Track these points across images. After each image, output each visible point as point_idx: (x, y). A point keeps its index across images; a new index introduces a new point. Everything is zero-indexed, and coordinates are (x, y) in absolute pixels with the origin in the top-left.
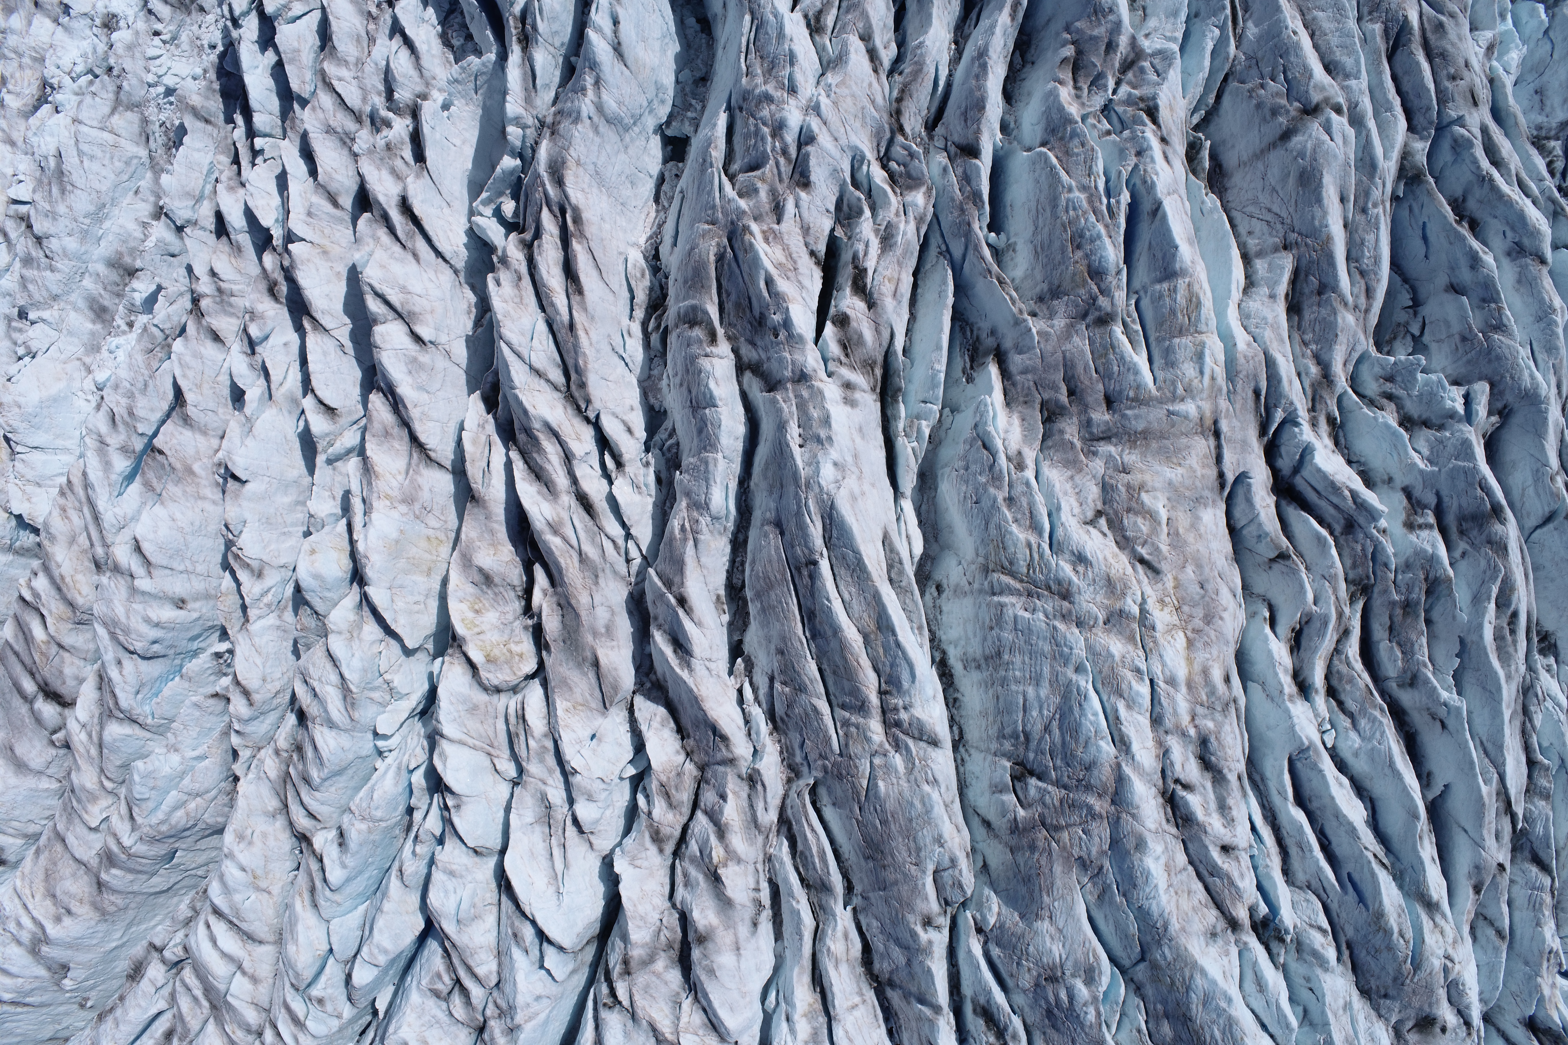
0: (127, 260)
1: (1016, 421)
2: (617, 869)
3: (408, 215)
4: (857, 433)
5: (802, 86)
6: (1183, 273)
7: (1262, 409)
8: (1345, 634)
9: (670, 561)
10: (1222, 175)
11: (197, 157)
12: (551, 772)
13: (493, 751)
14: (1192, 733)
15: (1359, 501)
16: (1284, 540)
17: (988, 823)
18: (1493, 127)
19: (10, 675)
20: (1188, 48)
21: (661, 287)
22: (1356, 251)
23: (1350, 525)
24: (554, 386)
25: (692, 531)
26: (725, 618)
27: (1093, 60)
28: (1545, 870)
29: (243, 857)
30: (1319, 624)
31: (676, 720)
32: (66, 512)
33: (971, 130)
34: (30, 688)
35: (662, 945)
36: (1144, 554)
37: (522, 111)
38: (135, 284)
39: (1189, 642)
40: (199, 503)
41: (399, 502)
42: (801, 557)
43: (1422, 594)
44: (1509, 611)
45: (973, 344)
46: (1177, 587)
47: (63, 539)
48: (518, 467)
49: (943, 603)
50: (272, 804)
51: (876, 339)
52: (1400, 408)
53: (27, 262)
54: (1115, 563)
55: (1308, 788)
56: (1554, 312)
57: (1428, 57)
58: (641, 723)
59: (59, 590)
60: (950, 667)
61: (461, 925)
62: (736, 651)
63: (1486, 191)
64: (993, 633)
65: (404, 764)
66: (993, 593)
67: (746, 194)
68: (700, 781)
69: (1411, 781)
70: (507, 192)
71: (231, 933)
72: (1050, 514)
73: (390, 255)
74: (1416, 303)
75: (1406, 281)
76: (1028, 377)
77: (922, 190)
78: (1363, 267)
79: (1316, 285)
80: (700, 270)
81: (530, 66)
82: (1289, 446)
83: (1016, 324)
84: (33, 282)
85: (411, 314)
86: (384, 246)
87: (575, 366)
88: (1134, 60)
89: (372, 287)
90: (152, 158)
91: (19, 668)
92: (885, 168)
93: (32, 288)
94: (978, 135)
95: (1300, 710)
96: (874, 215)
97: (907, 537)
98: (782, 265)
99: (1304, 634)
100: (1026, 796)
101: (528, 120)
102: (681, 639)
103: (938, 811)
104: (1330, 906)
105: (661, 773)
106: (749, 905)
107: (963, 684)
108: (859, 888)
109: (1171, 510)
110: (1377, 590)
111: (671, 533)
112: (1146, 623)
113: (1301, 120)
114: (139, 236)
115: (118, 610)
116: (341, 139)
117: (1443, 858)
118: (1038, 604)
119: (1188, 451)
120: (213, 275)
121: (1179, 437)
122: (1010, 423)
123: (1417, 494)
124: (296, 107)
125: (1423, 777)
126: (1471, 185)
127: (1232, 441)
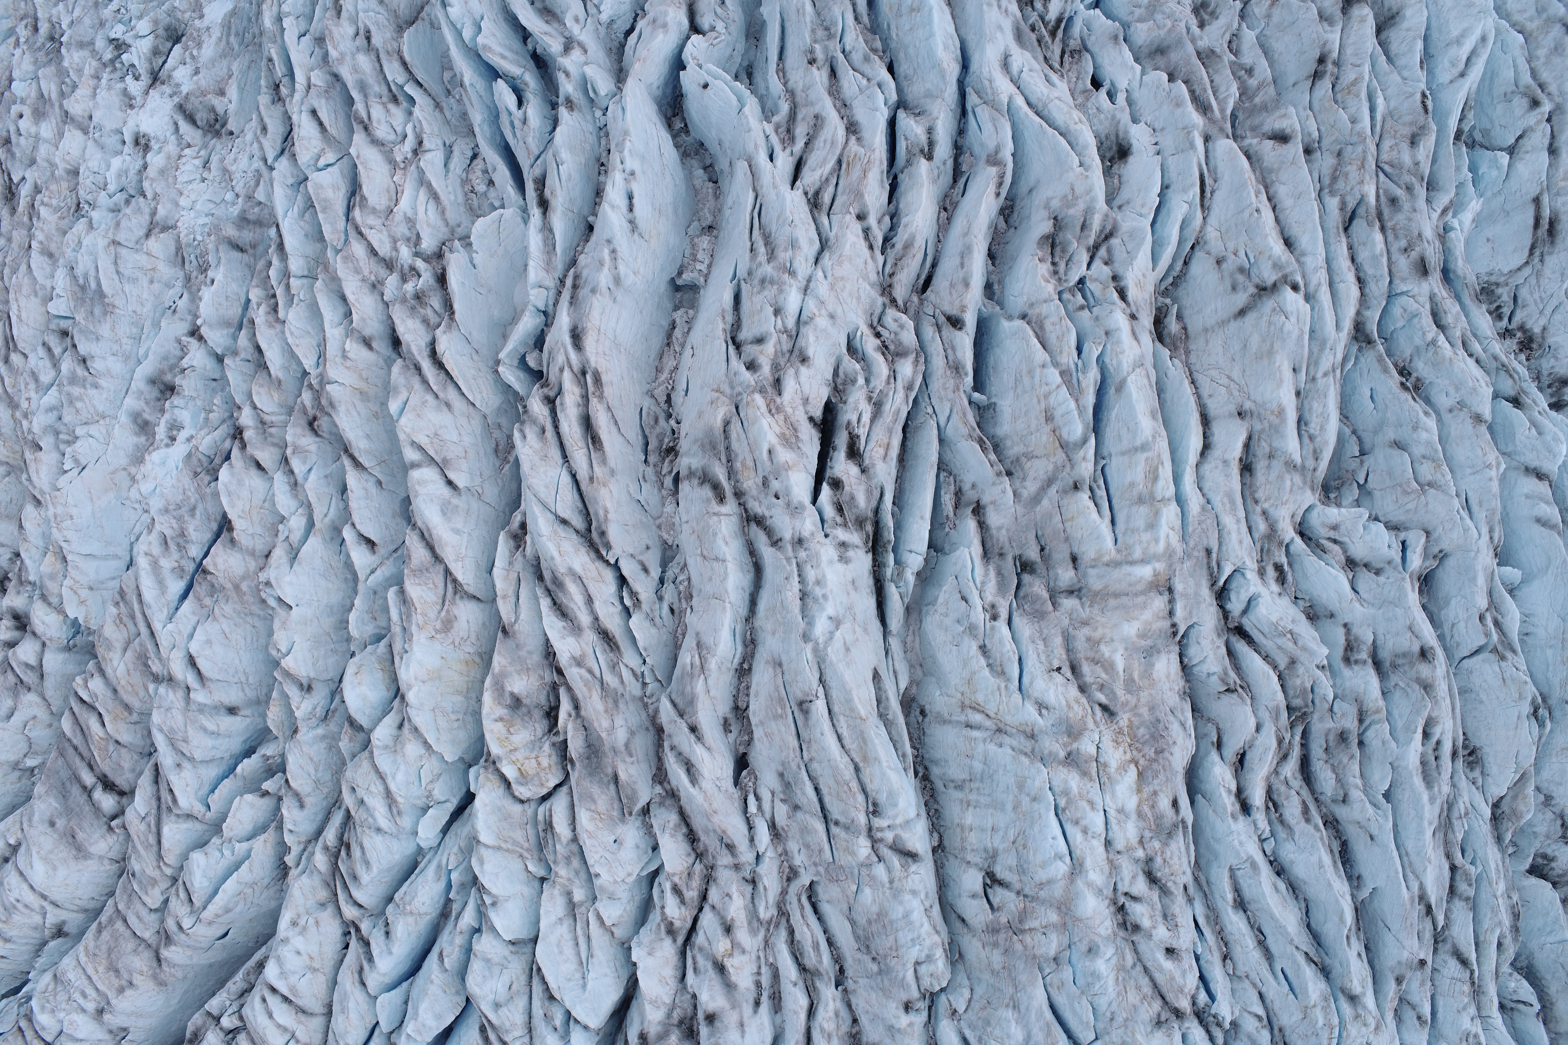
0: (168, 377)
1: (992, 574)
2: (634, 958)
3: (439, 365)
4: (850, 587)
5: (803, 267)
6: (1144, 447)
7: (1214, 564)
8: (1285, 757)
9: (683, 693)
10: (1187, 337)
11: (234, 287)
12: (577, 873)
13: (526, 854)
14: (1140, 853)
15: (1300, 643)
16: (1232, 675)
17: (963, 920)
18: (1442, 292)
19: (69, 766)
20: (1160, 218)
21: (673, 432)
22: (1307, 415)
23: (1293, 662)
24: (577, 532)
25: (702, 667)
26: (732, 737)
27: (1070, 236)
28: (1464, 962)
29: (298, 942)
30: (1261, 750)
31: (688, 825)
32: (121, 620)
33: (957, 303)
34: (88, 779)
35: (675, 1021)
36: (1102, 698)
37: (544, 274)
38: (176, 400)
39: (1140, 774)
40: (249, 619)
41: (437, 631)
42: (800, 696)
43: (1356, 723)
44: (1434, 740)
45: (956, 494)
46: (1130, 726)
47: (119, 646)
48: (545, 603)
49: (926, 726)
50: (323, 894)
51: (868, 499)
52: (1345, 551)
53: (73, 380)
54: (1076, 707)
55: (1247, 893)
56: (1489, 466)
57: (1383, 229)
58: (656, 829)
59: (115, 691)
60: (932, 783)
61: (497, 1006)
62: (742, 763)
63: (1430, 354)
64: (968, 761)
65: (444, 862)
66: (969, 726)
67: (751, 366)
68: (708, 879)
69: (1341, 887)
70: (531, 342)
71: (285, 1006)
72: (1020, 659)
73: (424, 403)
74: (1363, 453)
75: (1354, 432)
76: (1004, 532)
77: (911, 358)
78: (1312, 431)
79: (1267, 450)
80: (709, 433)
81: (551, 231)
82: (1238, 593)
83: (994, 484)
84: (80, 399)
85: (445, 461)
86: (418, 394)
87: (596, 514)
88: (1107, 236)
89: (408, 436)
90: (188, 279)
91: (77, 760)
92: (878, 335)
93: (79, 405)
94: (963, 309)
95: (1241, 825)
96: (867, 381)
97: (895, 672)
98: (783, 434)
99: (1248, 757)
100: (996, 901)
101: (551, 282)
102: (694, 760)
103: (918, 915)
104: (1266, 995)
105: (674, 874)
106: (753, 987)
107: (942, 799)
108: (849, 972)
109: (1128, 658)
110: (1316, 716)
111: (684, 668)
112: (1101, 760)
113: (1260, 296)
114: (178, 353)
115: (177, 719)
116: (374, 286)
117: (1370, 950)
118: (1007, 740)
119: (1144, 606)
120: (255, 408)
121: (1136, 595)
122: (986, 574)
123: (1356, 630)
124: (330, 253)
125: (1354, 879)
126: (1417, 349)
127: (1185, 595)
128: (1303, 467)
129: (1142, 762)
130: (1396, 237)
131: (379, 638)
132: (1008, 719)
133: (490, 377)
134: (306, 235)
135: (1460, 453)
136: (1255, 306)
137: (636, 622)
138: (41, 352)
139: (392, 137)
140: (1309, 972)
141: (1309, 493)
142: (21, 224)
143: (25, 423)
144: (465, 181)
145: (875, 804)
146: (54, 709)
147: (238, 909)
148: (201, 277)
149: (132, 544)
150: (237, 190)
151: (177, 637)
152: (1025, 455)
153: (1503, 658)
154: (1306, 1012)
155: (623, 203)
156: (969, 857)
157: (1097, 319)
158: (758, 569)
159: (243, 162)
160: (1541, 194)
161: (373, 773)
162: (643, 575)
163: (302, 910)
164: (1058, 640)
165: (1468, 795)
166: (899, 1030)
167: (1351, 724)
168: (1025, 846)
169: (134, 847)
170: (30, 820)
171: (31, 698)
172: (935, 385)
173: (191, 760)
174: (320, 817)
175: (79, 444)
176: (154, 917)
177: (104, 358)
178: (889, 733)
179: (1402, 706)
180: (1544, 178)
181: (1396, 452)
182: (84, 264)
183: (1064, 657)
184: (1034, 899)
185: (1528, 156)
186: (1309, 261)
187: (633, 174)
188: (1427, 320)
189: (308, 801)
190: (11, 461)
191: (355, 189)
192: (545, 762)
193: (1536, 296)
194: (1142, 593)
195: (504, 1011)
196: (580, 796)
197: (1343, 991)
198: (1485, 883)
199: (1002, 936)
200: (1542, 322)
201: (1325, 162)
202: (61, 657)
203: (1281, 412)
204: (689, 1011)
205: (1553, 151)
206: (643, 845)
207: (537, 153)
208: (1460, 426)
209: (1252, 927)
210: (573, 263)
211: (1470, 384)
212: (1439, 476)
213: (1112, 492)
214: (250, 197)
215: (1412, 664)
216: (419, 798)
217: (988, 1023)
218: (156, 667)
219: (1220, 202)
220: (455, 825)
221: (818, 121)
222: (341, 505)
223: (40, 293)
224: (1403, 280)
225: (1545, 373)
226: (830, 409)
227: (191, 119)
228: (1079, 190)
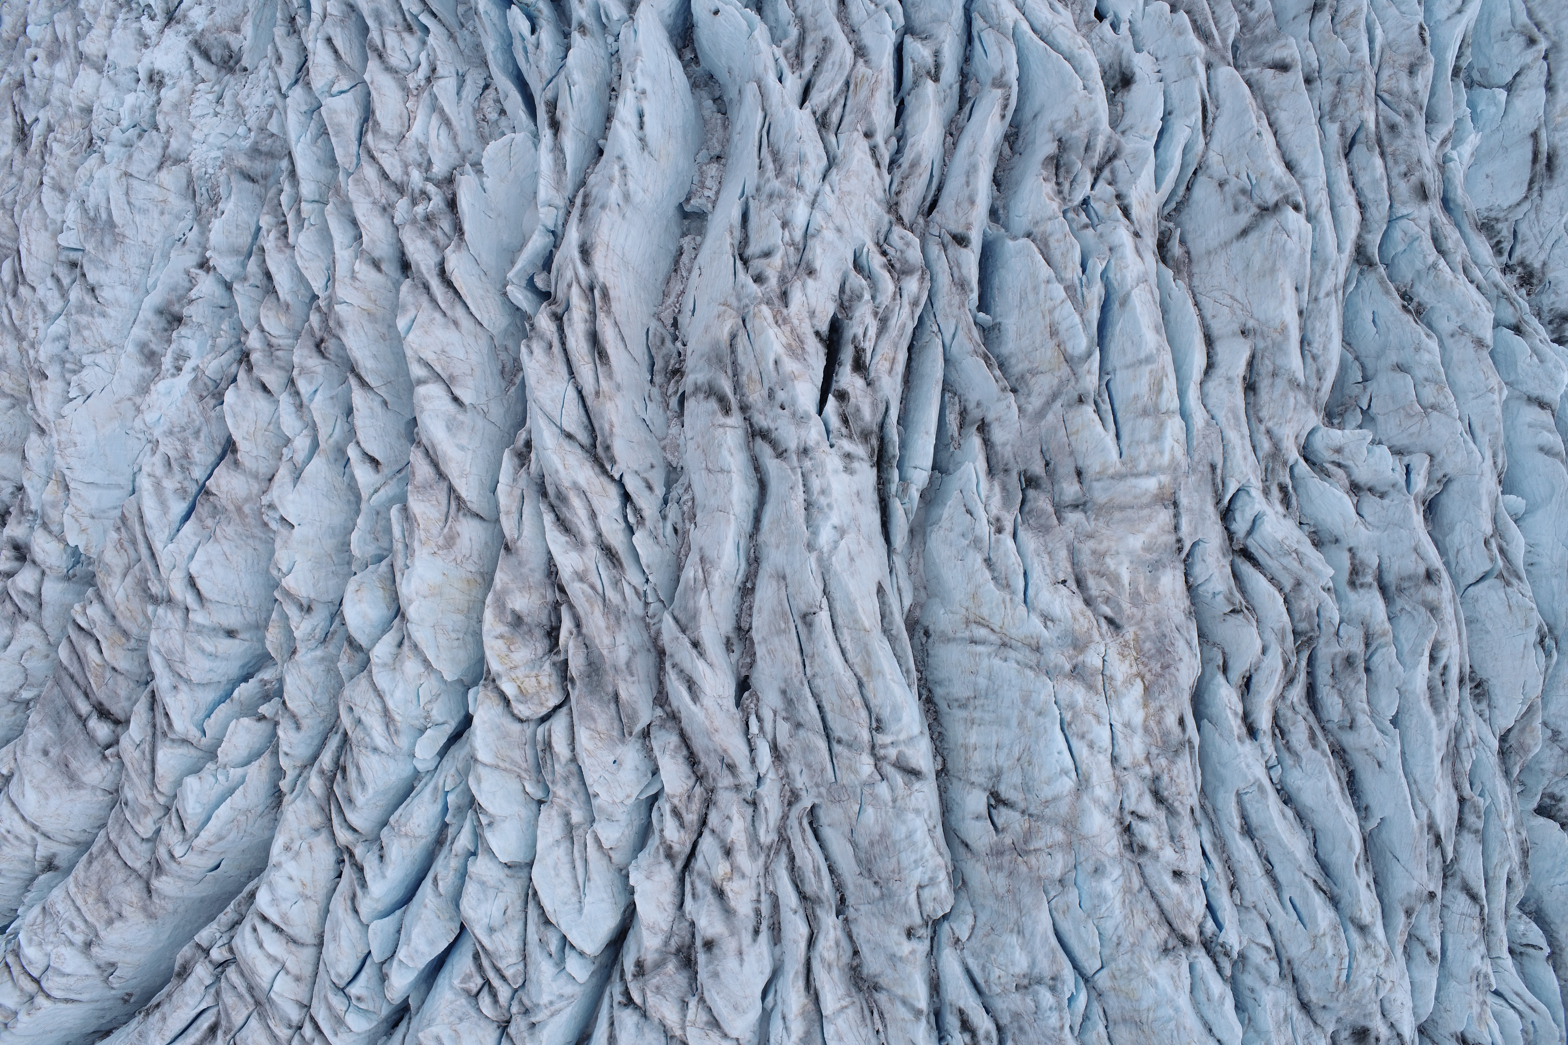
1: (997, 489)
2: (632, 883)
3: (449, 284)
4: (855, 498)
5: (811, 182)
6: (1148, 360)
7: (1219, 480)
8: (1291, 681)
9: (685, 609)
10: (1190, 261)
11: (245, 215)
12: (575, 794)
13: (524, 775)
14: (1147, 770)
15: (1305, 563)
16: (1238, 596)
17: (967, 845)
18: (1442, 218)
19: (65, 695)
20: (1162, 144)
21: (679, 354)
22: (1310, 335)
23: (1298, 584)
24: (582, 447)
25: (705, 581)
26: (735, 657)
27: (1074, 158)
28: (1474, 897)
29: (290, 867)
30: (1267, 672)
31: (688, 747)
32: (122, 545)
33: (963, 221)
34: (84, 707)
35: (673, 950)
36: (1108, 611)
37: (554, 193)
38: (183, 330)
39: (1146, 689)
40: (251, 541)
41: (439, 547)
42: (804, 608)
43: (1362, 646)
44: (1441, 664)
45: (961, 414)
46: (1136, 640)
47: (118, 571)
48: (548, 518)
49: (929, 646)
50: (317, 819)
51: (874, 413)
52: (1349, 475)
53: (81, 308)
54: (1081, 619)
55: (1255, 819)
56: (1491, 390)
57: (1382, 154)
58: (657, 752)
59: (114, 617)
60: (935, 704)
61: (491, 930)
62: (743, 685)
63: (1431, 278)
64: (973, 677)
65: (441, 783)
66: (973, 642)
67: (759, 279)
68: (708, 803)
69: (1348, 813)
70: (540, 264)
71: (276, 935)
72: (1025, 574)
73: (432, 320)
74: (1365, 379)
75: (1357, 358)
76: (1009, 448)
77: (917, 276)
78: (1315, 351)
79: (1271, 368)
80: (716, 345)
81: (562, 151)
82: (1243, 511)
83: (999, 400)
84: (87, 327)
85: (452, 377)
86: (426, 311)
87: (602, 429)
88: (1111, 158)
89: (415, 352)
90: (198, 211)
91: (73, 689)
92: (884, 253)
93: (86, 333)
94: (969, 226)
95: (1248, 748)
96: (873, 298)
97: (899, 589)
98: (790, 345)
99: (1254, 680)
100: (1000, 822)
101: (561, 202)
102: (695, 677)
103: (921, 835)
104: (1274, 926)
105: (674, 796)
106: (752, 915)
107: (946, 720)
108: (850, 900)
109: (1133, 571)
110: (1322, 641)
111: (687, 582)
112: (1107, 673)
113: (1262, 216)
114: (187, 284)
115: (175, 640)
116: (384, 209)
117: (1379, 884)
118: (1012, 654)
119: (1150, 519)
120: (263, 330)
121: (1141, 508)
122: (991, 489)
123: (1361, 554)
124: (341, 177)
125: (1363, 810)
126: (1418, 272)
127: (1190, 510)
128: (1307, 387)
129: (1148, 676)
130: (1396, 162)
131: (380, 559)
132: (1013, 632)
133: (498, 298)
134: (318, 161)
135: (1463, 378)
136: (1257, 225)
137: (639, 538)
138: (50, 283)
139: (406, 65)
140: (1318, 900)
141: (1312, 413)
142: (32, 162)
143: (32, 353)
144: (477, 110)
145: (878, 720)
146: (51, 639)
147: (231, 837)
148: (212, 210)
149: (135, 474)
150: (249, 124)
151: (178, 557)
152: (1030, 371)
153: (1508, 584)
154: (1315, 941)
155: (634, 121)
156: (974, 778)
157: (1101, 236)
158: (762, 486)
159: (257, 97)
160: (1538, 129)
161: (371, 690)
162: (647, 492)
163: (295, 834)
164: (1063, 554)
165: (1475, 727)
166: (901, 959)
167: (1357, 647)
168: (1030, 763)
169: (128, 775)
170: (24, 749)
171: (27, 627)
172: (941, 303)
173: (188, 681)
174: (316, 742)
175: (85, 372)
176: (146, 846)
177: (113, 287)
178: (893, 649)
179: (1408, 630)
180: (1541, 113)
181: (1399, 375)
182: (95, 197)
183: (1070, 570)
184: (1039, 818)
185: (1525, 93)
186: (1310, 183)
187: (644, 92)
188: (1427, 244)
189: (305, 723)
190: (16, 394)
191: (367, 115)
192: (545, 681)
193: (1536, 230)
194: (1148, 506)
195: (498, 936)
196: (580, 714)
197: (1352, 920)
198: (1493, 817)
199: (1006, 858)
200: (1542, 257)
201: (1326, 90)
202: (60, 586)
203: (1284, 330)
204: (687, 939)
205: (1549, 87)
206: (642, 768)
207: (549, 76)
208: (1463, 350)
209: (1259, 855)
210: (583, 183)
211: (1472, 307)
212: (1442, 398)
213: (1116, 406)
214: (262, 129)
215: (1417, 586)
216: (417, 718)
217: (992, 950)
218: (155, 588)
219: (1222, 128)
220: (453, 749)
221: (827, 44)
222: (346, 427)
223: (50, 227)
224: (1404, 203)
225: (1546, 309)
226: (836, 326)
227: (206, 55)
228: (1083, 112)
